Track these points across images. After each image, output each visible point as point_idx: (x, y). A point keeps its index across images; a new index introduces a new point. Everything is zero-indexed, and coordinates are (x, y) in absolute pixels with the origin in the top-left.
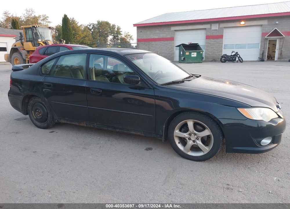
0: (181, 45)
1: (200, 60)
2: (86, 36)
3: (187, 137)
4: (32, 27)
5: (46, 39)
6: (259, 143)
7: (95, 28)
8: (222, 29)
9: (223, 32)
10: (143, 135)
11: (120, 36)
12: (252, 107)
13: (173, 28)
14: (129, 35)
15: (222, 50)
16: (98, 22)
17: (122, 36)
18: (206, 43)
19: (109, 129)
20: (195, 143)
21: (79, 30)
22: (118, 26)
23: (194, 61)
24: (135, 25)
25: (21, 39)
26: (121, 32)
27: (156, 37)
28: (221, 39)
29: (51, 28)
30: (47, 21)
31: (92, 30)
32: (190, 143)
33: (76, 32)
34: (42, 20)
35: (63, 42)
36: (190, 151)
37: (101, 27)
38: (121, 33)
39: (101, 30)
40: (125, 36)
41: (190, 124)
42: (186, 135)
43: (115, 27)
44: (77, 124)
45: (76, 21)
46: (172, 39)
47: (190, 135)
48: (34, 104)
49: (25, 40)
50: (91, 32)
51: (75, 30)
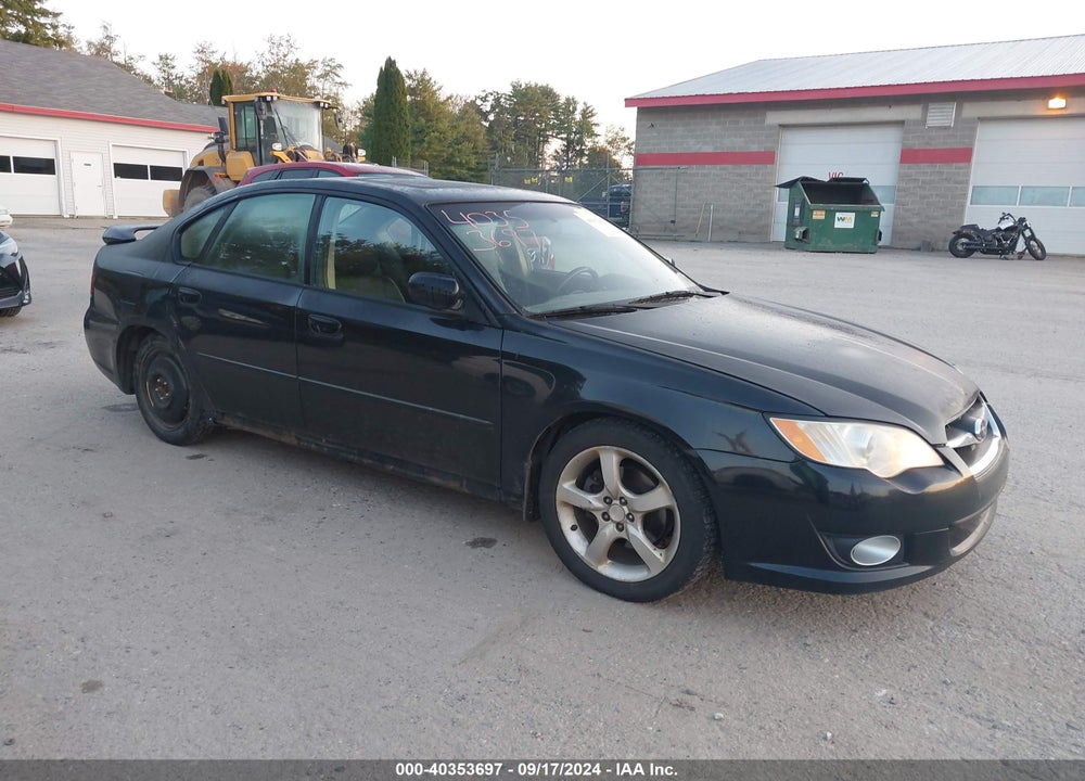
0: (797, 180)
1: (866, 241)
2: (464, 136)
3: (597, 510)
4: (256, 100)
5: (300, 143)
6: (845, 553)
7: (503, 110)
8: (969, 127)
9: (972, 137)
10: (466, 491)
11: (589, 143)
12: (827, 416)
13: (774, 118)
14: (624, 140)
15: (963, 206)
16: (514, 87)
17: (596, 140)
18: (901, 177)
19: (365, 461)
20: (623, 535)
21: (441, 115)
22: (585, 104)
23: (845, 245)
24: (629, 102)
25: (219, 142)
26: (596, 125)
27: (708, 149)
28: (962, 165)
29: (322, 105)
30: (337, 80)
31: (491, 117)
32: (608, 531)
33: (431, 121)
34: (319, 77)
35: (354, 155)
36: (609, 561)
37: (522, 105)
38: (596, 130)
39: (522, 115)
40: (610, 143)
41: (610, 462)
42: (593, 501)
43: (575, 109)
44: (268, 434)
45: (432, 81)
46: (768, 158)
47: (608, 501)
48: (155, 356)
49: (232, 144)
50: (487, 124)
51: (428, 113)
